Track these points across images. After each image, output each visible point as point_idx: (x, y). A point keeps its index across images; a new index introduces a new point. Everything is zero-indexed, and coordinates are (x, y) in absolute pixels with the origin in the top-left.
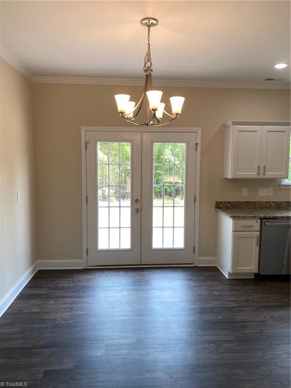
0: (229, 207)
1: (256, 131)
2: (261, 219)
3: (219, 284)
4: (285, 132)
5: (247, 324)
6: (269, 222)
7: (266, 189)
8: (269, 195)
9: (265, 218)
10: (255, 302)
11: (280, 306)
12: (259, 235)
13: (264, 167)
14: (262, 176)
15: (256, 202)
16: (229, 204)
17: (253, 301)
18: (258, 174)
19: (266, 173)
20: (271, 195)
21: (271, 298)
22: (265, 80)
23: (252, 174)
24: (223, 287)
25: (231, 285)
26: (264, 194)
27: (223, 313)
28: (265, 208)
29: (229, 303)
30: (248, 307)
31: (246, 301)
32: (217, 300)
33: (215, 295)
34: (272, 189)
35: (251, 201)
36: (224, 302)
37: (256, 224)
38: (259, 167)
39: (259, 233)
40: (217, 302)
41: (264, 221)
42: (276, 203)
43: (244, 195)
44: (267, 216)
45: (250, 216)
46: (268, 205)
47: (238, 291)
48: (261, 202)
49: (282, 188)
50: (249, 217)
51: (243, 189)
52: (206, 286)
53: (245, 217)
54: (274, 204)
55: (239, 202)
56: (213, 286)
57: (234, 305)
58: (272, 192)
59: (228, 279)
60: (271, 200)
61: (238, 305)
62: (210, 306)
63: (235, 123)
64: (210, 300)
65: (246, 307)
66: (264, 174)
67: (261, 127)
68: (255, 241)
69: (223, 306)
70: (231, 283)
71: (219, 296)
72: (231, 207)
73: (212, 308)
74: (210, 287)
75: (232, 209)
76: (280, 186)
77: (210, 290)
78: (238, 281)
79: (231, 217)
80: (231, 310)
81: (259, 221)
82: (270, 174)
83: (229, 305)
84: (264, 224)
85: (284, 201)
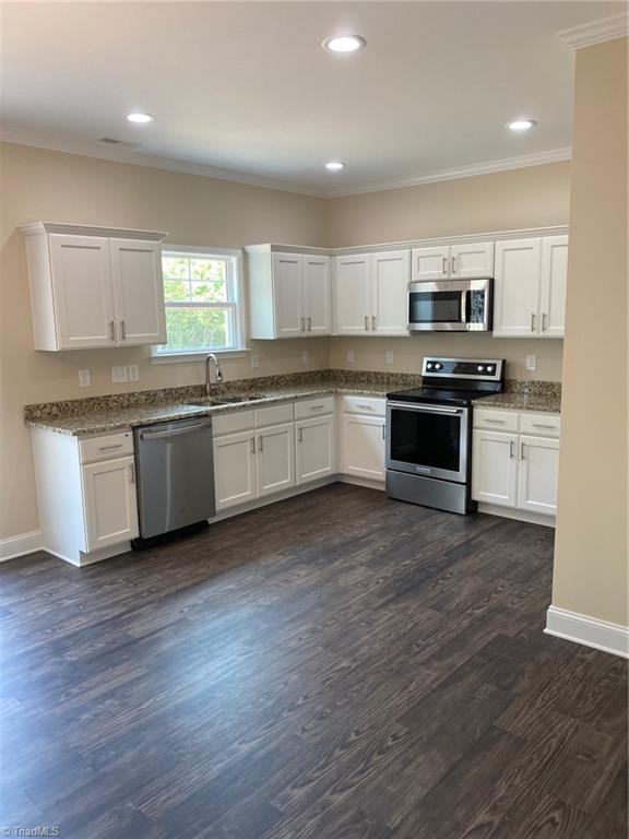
0: (55, 415)
1: (98, 248)
2: (134, 428)
3: (67, 582)
4: (151, 251)
5: (156, 636)
6: (150, 431)
7: (125, 367)
8: (132, 379)
9: (142, 426)
10: (152, 593)
11: (197, 584)
12: (133, 462)
13: (123, 323)
14: (119, 343)
15: (110, 396)
16: (55, 408)
17: (150, 592)
18: (113, 338)
19: (127, 336)
20: (137, 378)
21: (178, 576)
22: (101, 140)
23: (101, 339)
24: (78, 586)
25: (92, 577)
26: (124, 380)
27: (103, 634)
28: (129, 406)
29: (103, 612)
30: (144, 605)
31: (137, 596)
32: (76, 616)
33: (70, 606)
34: (136, 366)
35: (100, 395)
36: (94, 613)
37: (125, 441)
38: (112, 324)
39: (133, 457)
40: (80, 618)
41: (140, 431)
42: (148, 394)
43: (84, 385)
44: (144, 420)
45: (112, 425)
46: (133, 400)
47: (113, 584)
48: (119, 396)
49: (154, 363)
50: (111, 429)
51: (80, 372)
52: (40, 595)
53: (104, 429)
54: (144, 397)
55: (76, 401)
56: (56, 591)
57: (117, 611)
58: (137, 372)
59: (81, 567)
60: (137, 390)
61: (124, 609)
62: (69, 633)
63: (51, 228)
64: (63, 621)
65: (140, 607)
66: (123, 338)
67: (106, 238)
68: (127, 474)
69: (94, 623)
70: (90, 573)
71: (78, 605)
72: (60, 415)
73: (75, 634)
74: (51, 594)
75: (63, 417)
76: (150, 359)
77: (53, 602)
78: (103, 566)
79: (74, 434)
80: (116, 622)
81: (130, 434)
82: (133, 338)
83: (106, 615)
84: (142, 437)
85: (162, 388)
